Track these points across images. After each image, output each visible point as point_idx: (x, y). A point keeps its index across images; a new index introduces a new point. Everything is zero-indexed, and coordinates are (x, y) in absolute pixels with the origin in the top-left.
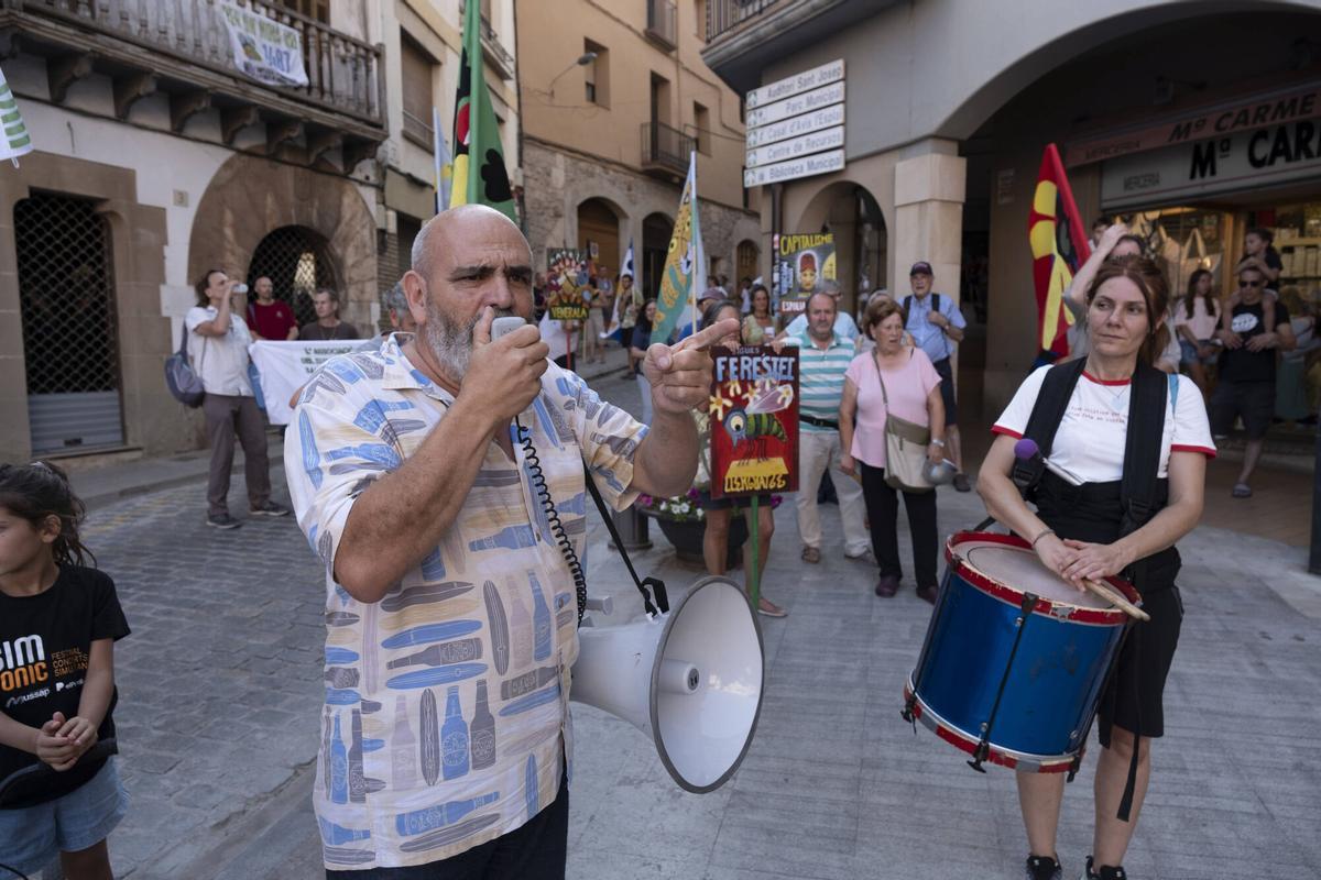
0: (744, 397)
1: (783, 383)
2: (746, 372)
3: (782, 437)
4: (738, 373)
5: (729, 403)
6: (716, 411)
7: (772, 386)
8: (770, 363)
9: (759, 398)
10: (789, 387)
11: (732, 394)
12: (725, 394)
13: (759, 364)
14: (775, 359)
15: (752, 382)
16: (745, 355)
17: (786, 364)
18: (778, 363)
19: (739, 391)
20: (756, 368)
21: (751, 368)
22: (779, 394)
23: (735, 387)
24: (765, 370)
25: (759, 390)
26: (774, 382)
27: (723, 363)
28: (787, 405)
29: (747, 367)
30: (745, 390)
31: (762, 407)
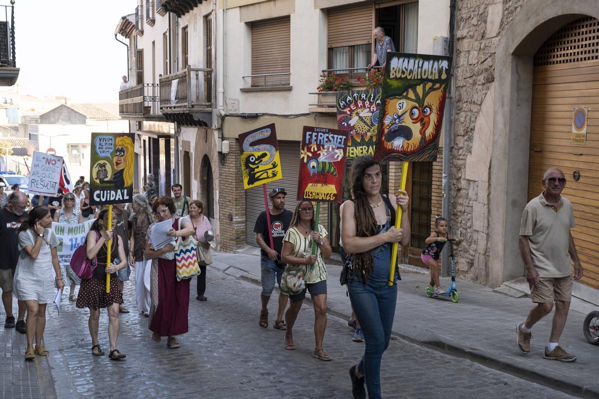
0: (318, 152)
1: (338, 148)
2: (320, 140)
3: (335, 175)
4: (316, 140)
5: (310, 155)
6: (304, 158)
7: (333, 149)
8: (333, 137)
9: (326, 154)
10: (342, 150)
11: (312, 150)
12: (309, 150)
13: (328, 137)
14: (336, 136)
15: (323, 146)
16: (321, 132)
17: (341, 139)
18: (337, 138)
19: (316, 149)
20: (326, 139)
21: (323, 139)
22: (337, 153)
23: (314, 147)
24: (330, 141)
25: (326, 150)
26: (334, 147)
27: (309, 135)
28: (339, 159)
29: (321, 138)
30: (319, 149)
31: (326, 159)
